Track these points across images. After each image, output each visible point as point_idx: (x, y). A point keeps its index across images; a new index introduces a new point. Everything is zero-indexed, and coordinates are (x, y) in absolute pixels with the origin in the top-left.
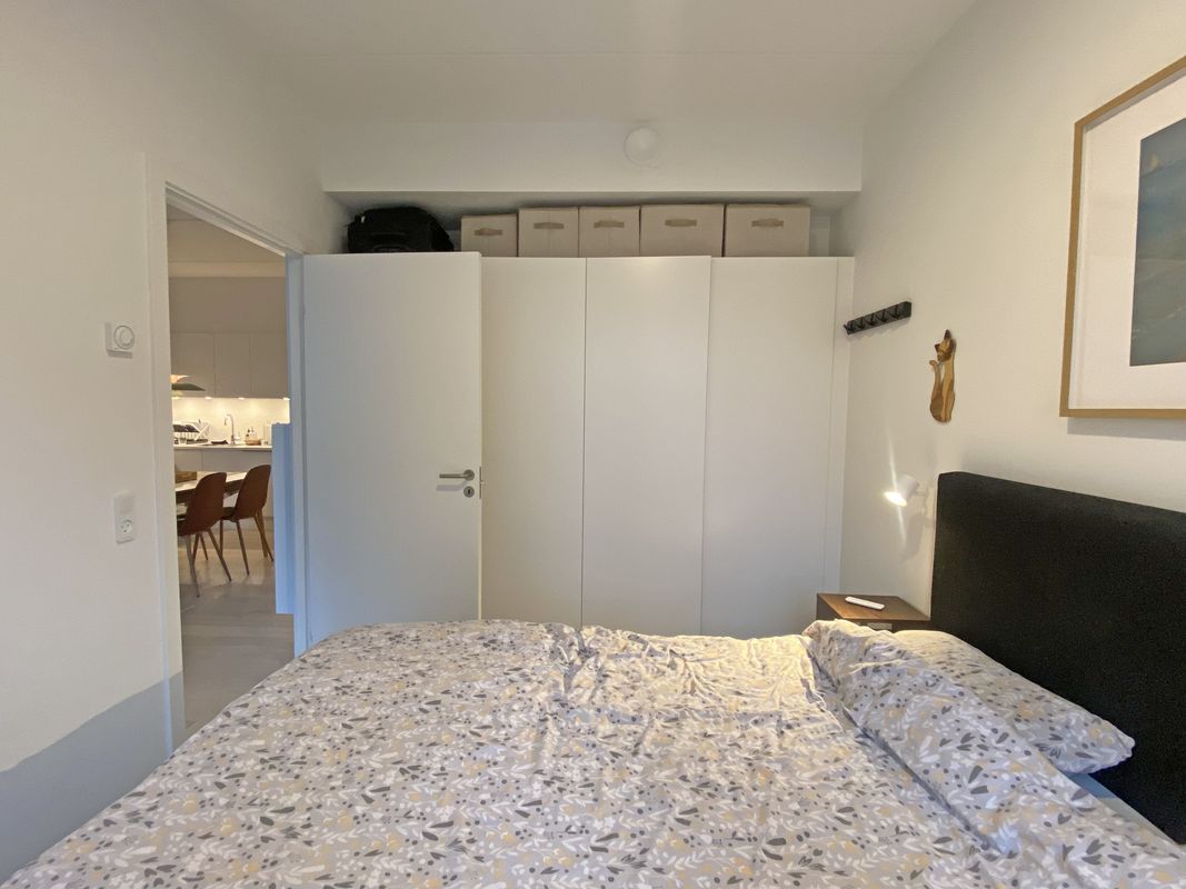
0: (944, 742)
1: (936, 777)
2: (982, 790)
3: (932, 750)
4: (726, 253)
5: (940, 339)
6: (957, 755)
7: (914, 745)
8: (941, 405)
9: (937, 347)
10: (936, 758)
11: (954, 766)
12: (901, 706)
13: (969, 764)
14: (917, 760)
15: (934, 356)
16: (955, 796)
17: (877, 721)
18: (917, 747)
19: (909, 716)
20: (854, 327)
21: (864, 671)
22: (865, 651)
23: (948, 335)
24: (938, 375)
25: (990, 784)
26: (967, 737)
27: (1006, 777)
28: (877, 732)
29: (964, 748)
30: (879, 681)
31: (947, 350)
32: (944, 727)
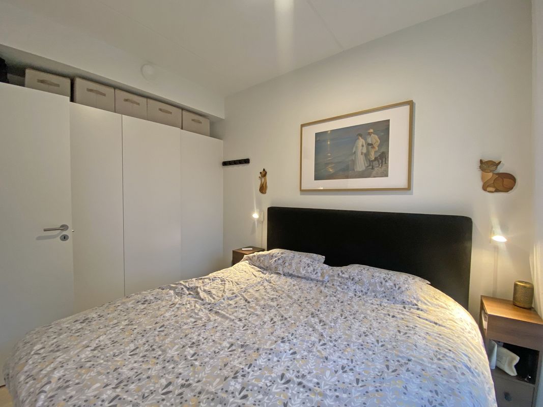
0: (305, 267)
1: (307, 275)
2: (317, 273)
3: (303, 270)
4: (183, 128)
5: (262, 171)
6: (309, 269)
7: (299, 271)
8: (263, 189)
9: (261, 173)
10: (305, 271)
11: (309, 271)
12: (290, 264)
13: (312, 269)
14: (301, 274)
15: (260, 175)
16: (313, 276)
17: (286, 270)
18: (300, 271)
19: (294, 266)
20: (225, 164)
21: (275, 261)
22: (272, 256)
23: (264, 170)
24: (261, 181)
25: (318, 271)
26: (308, 264)
27: (319, 268)
28: (288, 273)
29: (309, 267)
30: (280, 262)
31: (264, 174)
32: (303, 265)
